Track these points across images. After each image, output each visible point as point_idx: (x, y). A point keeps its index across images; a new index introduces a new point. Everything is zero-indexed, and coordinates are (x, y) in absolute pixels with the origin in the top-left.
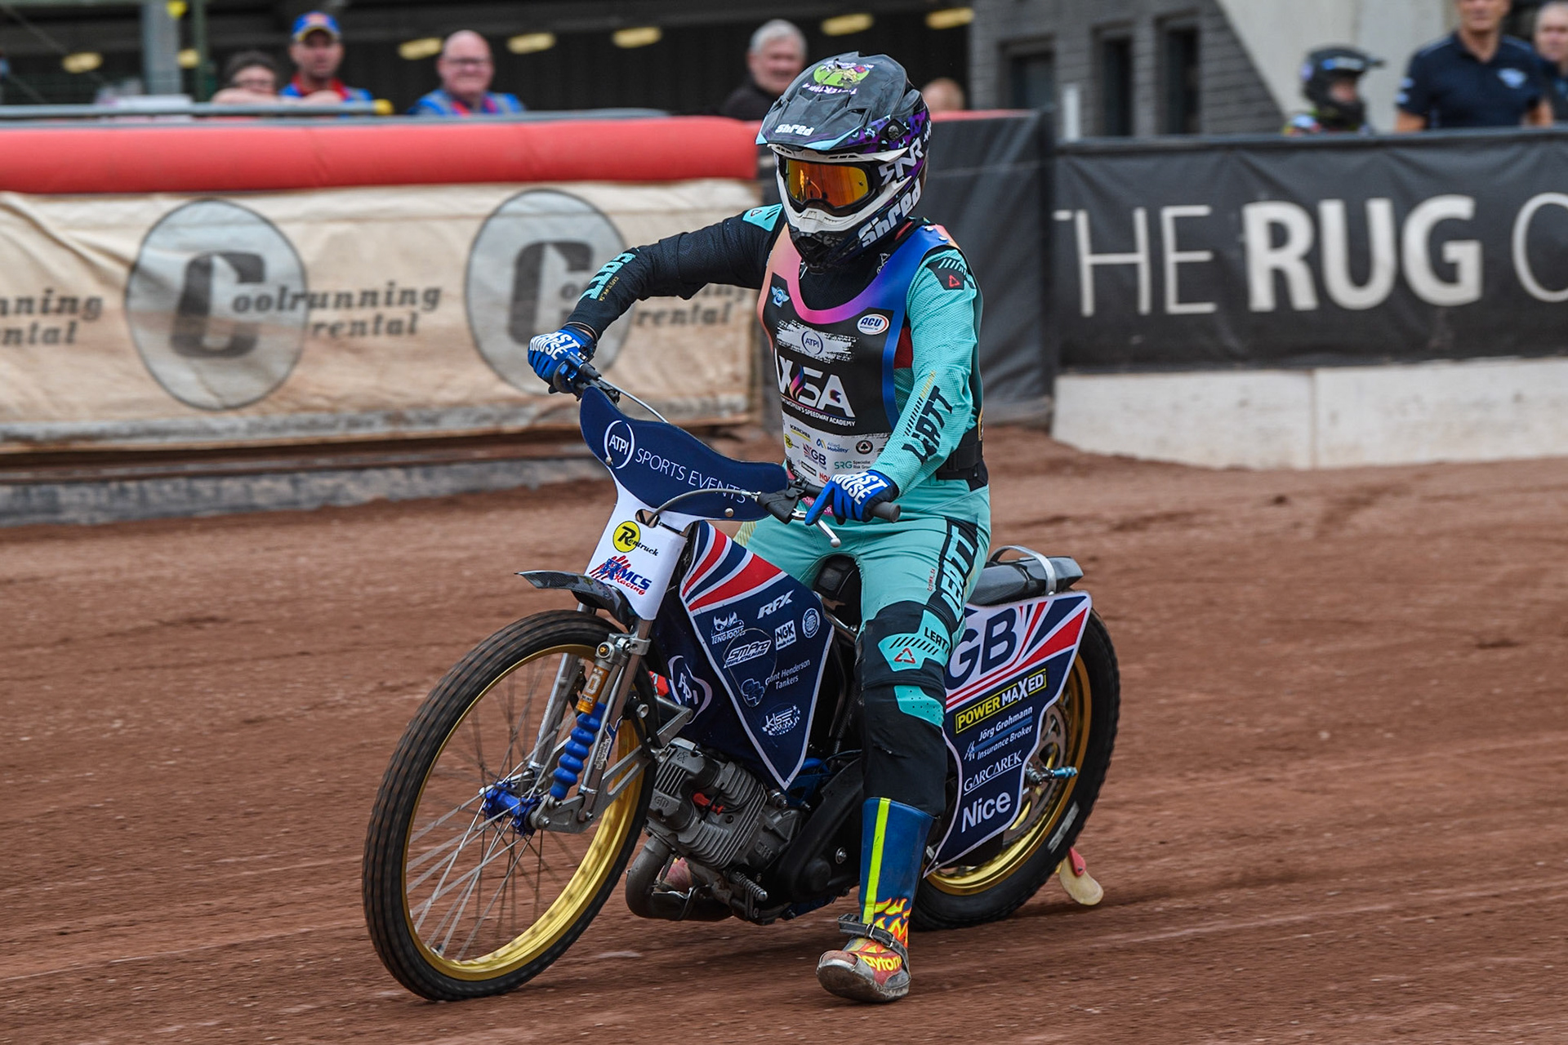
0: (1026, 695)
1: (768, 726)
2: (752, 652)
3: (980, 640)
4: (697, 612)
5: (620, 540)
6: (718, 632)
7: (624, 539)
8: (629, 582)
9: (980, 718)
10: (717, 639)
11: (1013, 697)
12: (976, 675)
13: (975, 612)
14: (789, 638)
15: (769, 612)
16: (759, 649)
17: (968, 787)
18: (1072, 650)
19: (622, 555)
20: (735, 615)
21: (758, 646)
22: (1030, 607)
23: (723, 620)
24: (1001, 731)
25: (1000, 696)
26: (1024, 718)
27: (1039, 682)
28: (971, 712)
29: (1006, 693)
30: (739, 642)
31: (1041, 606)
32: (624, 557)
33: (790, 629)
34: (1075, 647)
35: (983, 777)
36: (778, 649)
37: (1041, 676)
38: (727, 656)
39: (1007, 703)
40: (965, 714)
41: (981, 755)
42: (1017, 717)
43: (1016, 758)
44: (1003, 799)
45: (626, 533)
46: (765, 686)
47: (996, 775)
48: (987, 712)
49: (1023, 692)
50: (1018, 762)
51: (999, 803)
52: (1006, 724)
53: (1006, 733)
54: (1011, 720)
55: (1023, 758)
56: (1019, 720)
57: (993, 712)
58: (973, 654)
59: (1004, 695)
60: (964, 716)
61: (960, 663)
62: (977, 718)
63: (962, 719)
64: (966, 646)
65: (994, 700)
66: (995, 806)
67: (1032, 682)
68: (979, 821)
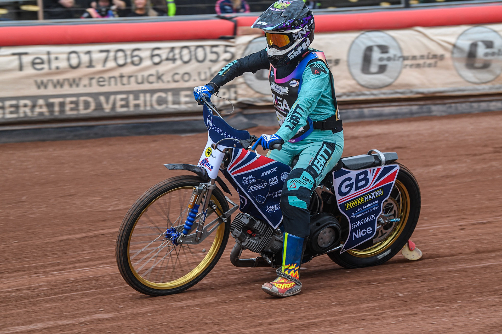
0: (375, 197)
1: (268, 210)
2: (259, 187)
3: (353, 181)
4: (236, 175)
5: (207, 153)
6: (245, 181)
7: (208, 153)
8: (208, 167)
9: (356, 205)
10: (244, 183)
11: (369, 198)
12: (353, 191)
13: (351, 172)
14: (275, 182)
15: (266, 174)
16: (262, 186)
17: (353, 226)
18: (393, 183)
19: (207, 158)
20: (252, 176)
21: (261, 185)
22: (374, 170)
23: (247, 177)
24: (365, 208)
25: (364, 198)
26: (374, 204)
27: (380, 193)
28: (352, 203)
29: (366, 197)
30: (253, 184)
31: (378, 170)
32: (207, 159)
33: (275, 179)
34: (394, 182)
35: (359, 223)
36: (270, 185)
37: (381, 191)
38: (249, 188)
39: (367, 200)
40: (350, 204)
41: (357, 216)
42: (371, 204)
43: (373, 216)
44: (369, 229)
45: (208, 151)
46: (266, 197)
47: (365, 222)
48: (359, 203)
50: (374, 218)
51: (367, 231)
52: (367, 206)
53: (368, 209)
54: (369, 205)
55: (376, 216)
56: (373, 205)
57: (361, 203)
58: (351, 185)
59: (365, 197)
60: (349, 204)
61: (346, 188)
62: (354, 205)
63: (348, 205)
64: (347, 183)
65: (361, 199)
66: (366, 232)
67: (377, 193)
68: (360, 236)
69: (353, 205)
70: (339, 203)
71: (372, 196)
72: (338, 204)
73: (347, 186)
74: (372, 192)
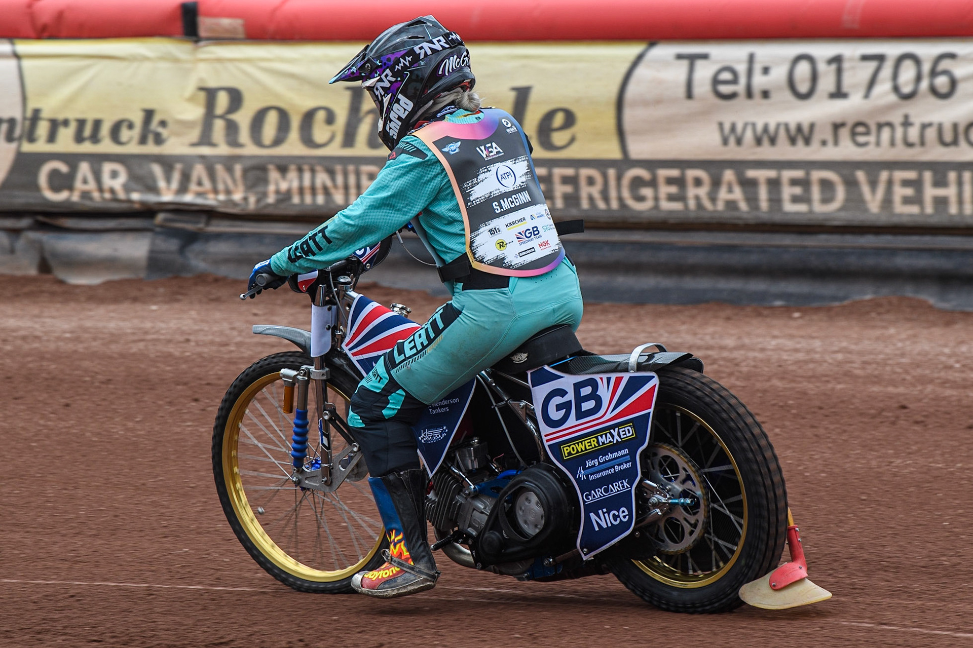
0: (620, 440)
9: (582, 451)
11: (608, 440)
12: (572, 421)
13: (562, 377)
17: (587, 498)
18: (649, 413)
22: (609, 380)
24: (603, 463)
25: (597, 438)
26: (622, 456)
27: (629, 432)
28: (574, 446)
29: (601, 436)
31: (619, 380)
34: (651, 411)
35: (599, 493)
37: (629, 427)
39: (603, 443)
40: (569, 446)
41: (591, 478)
42: (615, 455)
43: (625, 483)
44: (623, 512)
47: (610, 493)
48: (588, 448)
49: (616, 437)
51: (621, 515)
52: (607, 458)
53: (609, 464)
54: (610, 456)
55: (631, 483)
56: (619, 457)
57: (593, 448)
58: (566, 406)
59: (599, 437)
60: (568, 448)
61: (557, 411)
62: (580, 451)
63: (567, 450)
64: (558, 400)
65: (592, 440)
66: (618, 516)
67: (623, 431)
68: (610, 525)
69: (578, 452)
70: (547, 441)
71: (613, 437)
72: (546, 444)
73: (559, 407)
74: (613, 427)
